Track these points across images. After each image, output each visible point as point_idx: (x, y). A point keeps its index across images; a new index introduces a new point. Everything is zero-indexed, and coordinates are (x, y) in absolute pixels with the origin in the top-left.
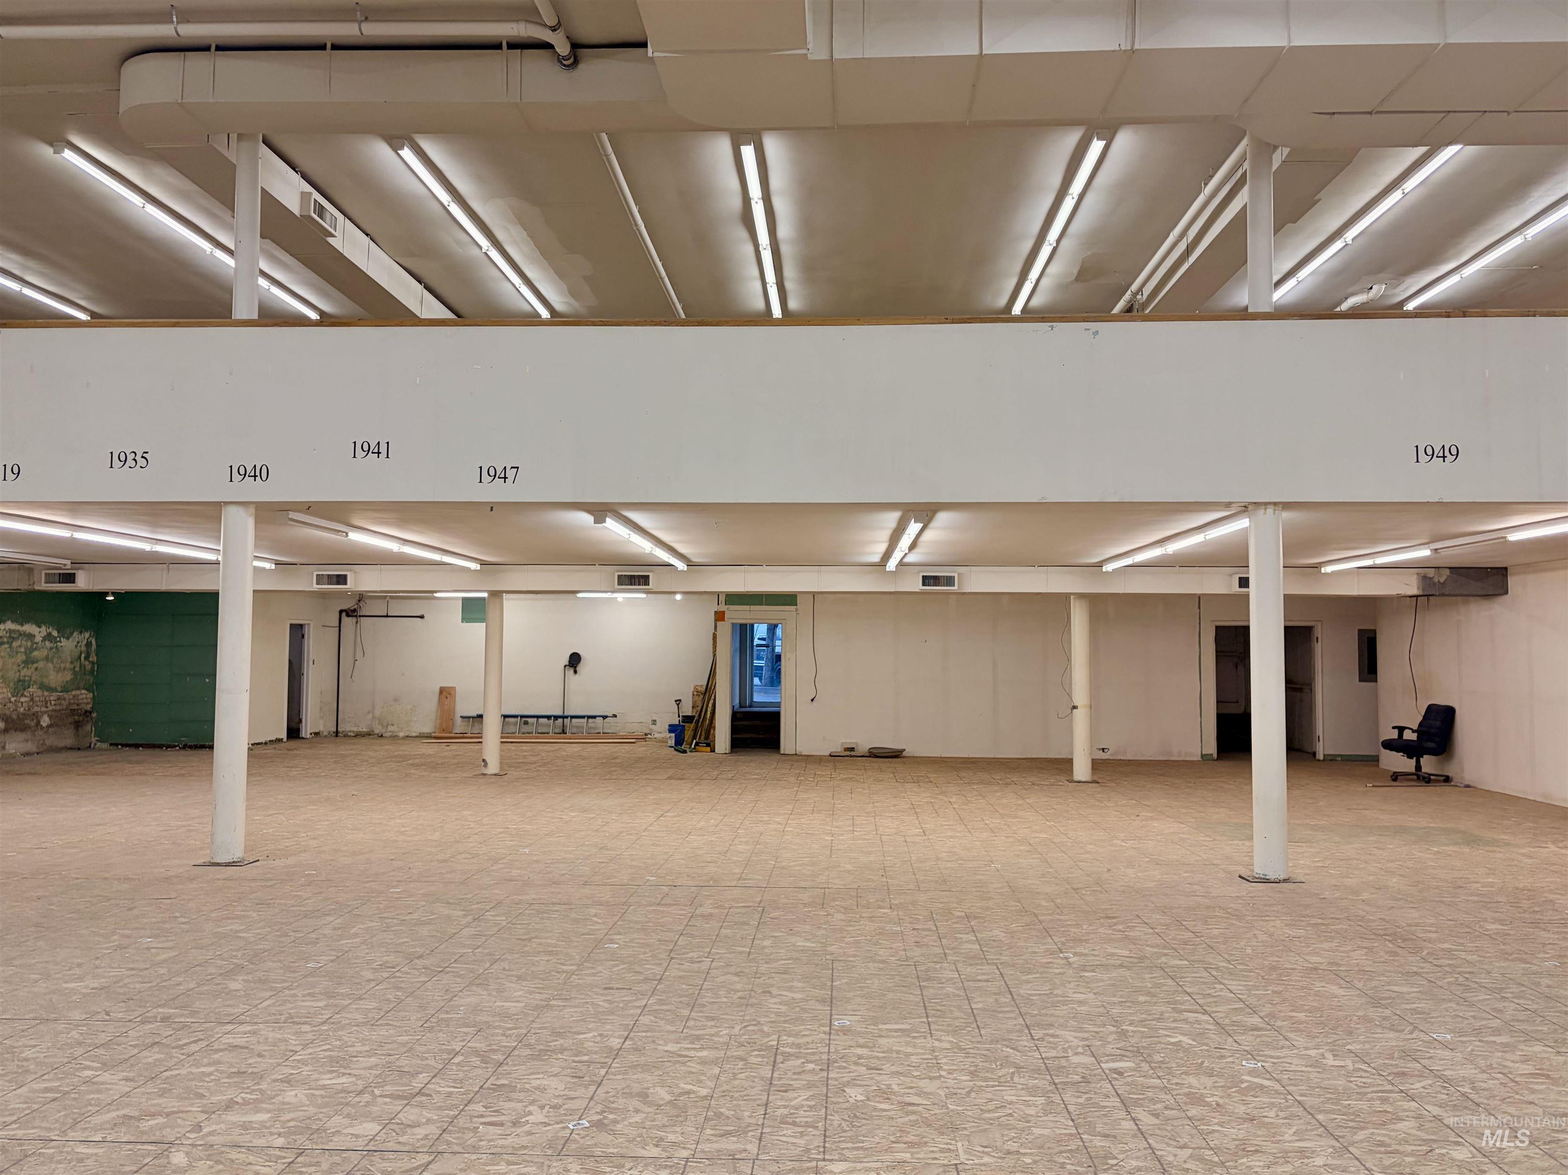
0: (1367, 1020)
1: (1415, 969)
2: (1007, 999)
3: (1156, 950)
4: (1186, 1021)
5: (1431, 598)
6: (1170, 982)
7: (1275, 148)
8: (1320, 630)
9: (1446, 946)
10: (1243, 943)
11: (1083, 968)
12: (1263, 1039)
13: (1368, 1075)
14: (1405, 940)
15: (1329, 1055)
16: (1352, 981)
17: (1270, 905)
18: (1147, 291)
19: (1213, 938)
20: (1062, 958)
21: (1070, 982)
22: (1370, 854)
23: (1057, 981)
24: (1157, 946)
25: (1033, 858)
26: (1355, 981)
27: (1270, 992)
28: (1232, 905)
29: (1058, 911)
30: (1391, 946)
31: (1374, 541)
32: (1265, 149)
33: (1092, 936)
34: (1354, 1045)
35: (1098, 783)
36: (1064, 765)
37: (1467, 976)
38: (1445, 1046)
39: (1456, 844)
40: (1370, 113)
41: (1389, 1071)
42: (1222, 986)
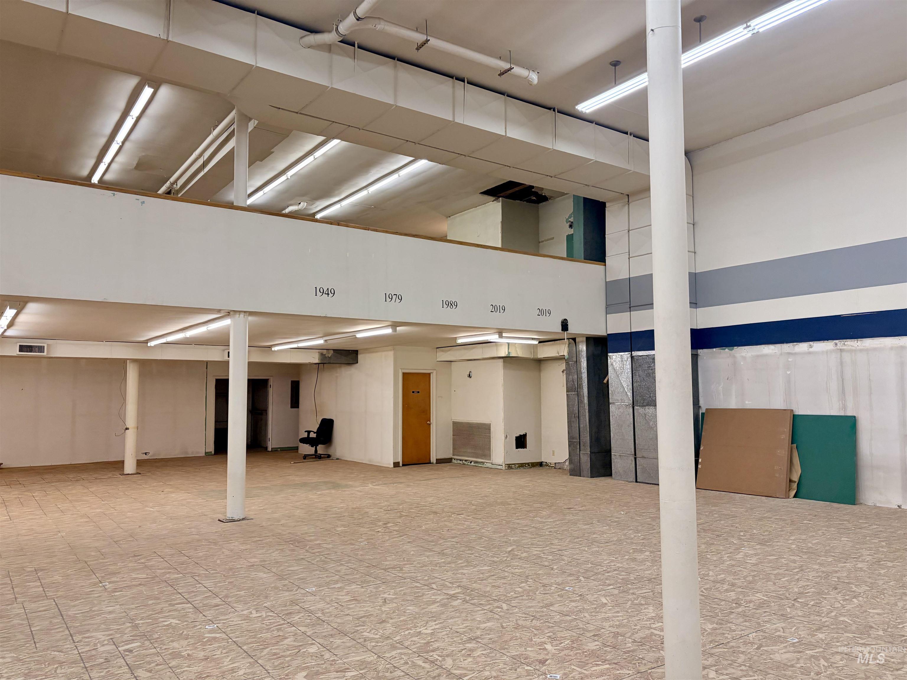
0: (276, 588)
1: (302, 557)
2: (59, 620)
3: (163, 571)
4: (176, 610)
5: (325, 365)
6: (170, 588)
7: (250, 119)
8: (272, 381)
9: (318, 542)
10: (215, 558)
11: (115, 590)
12: (219, 611)
13: (272, 618)
14: (299, 542)
15: (254, 612)
16: (271, 569)
17: (232, 534)
18: (180, 183)
19: (199, 558)
20: (101, 587)
21: (104, 601)
22: (288, 499)
23: (95, 602)
24: (164, 568)
25: (90, 526)
26: (272, 569)
27: (227, 583)
28: (212, 537)
29: (103, 557)
30: (292, 546)
31: (298, 335)
32: (245, 118)
33: (123, 569)
34: (268, 603)
35: (140, 474)
36: (119, 465)
37: (326, 556)
38: (313, 594)
39: (330, 489)
40: (297, 113)
41: (283, 614)
42: (201, 585)
